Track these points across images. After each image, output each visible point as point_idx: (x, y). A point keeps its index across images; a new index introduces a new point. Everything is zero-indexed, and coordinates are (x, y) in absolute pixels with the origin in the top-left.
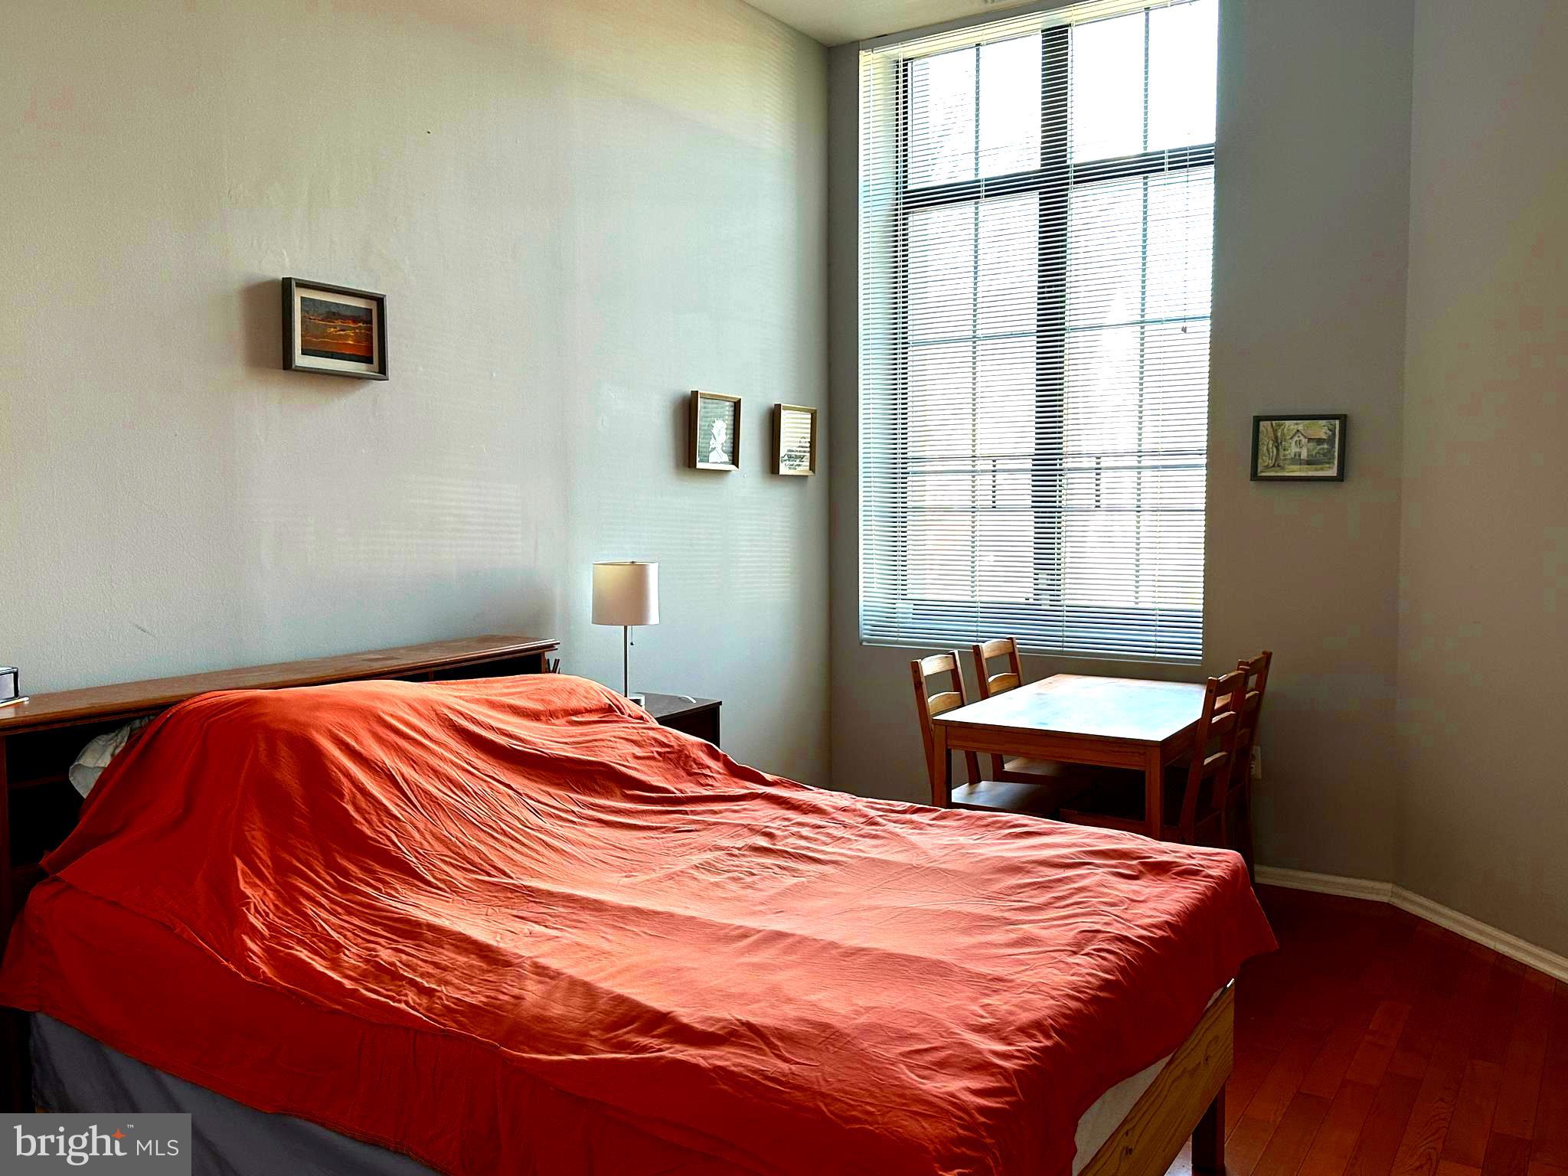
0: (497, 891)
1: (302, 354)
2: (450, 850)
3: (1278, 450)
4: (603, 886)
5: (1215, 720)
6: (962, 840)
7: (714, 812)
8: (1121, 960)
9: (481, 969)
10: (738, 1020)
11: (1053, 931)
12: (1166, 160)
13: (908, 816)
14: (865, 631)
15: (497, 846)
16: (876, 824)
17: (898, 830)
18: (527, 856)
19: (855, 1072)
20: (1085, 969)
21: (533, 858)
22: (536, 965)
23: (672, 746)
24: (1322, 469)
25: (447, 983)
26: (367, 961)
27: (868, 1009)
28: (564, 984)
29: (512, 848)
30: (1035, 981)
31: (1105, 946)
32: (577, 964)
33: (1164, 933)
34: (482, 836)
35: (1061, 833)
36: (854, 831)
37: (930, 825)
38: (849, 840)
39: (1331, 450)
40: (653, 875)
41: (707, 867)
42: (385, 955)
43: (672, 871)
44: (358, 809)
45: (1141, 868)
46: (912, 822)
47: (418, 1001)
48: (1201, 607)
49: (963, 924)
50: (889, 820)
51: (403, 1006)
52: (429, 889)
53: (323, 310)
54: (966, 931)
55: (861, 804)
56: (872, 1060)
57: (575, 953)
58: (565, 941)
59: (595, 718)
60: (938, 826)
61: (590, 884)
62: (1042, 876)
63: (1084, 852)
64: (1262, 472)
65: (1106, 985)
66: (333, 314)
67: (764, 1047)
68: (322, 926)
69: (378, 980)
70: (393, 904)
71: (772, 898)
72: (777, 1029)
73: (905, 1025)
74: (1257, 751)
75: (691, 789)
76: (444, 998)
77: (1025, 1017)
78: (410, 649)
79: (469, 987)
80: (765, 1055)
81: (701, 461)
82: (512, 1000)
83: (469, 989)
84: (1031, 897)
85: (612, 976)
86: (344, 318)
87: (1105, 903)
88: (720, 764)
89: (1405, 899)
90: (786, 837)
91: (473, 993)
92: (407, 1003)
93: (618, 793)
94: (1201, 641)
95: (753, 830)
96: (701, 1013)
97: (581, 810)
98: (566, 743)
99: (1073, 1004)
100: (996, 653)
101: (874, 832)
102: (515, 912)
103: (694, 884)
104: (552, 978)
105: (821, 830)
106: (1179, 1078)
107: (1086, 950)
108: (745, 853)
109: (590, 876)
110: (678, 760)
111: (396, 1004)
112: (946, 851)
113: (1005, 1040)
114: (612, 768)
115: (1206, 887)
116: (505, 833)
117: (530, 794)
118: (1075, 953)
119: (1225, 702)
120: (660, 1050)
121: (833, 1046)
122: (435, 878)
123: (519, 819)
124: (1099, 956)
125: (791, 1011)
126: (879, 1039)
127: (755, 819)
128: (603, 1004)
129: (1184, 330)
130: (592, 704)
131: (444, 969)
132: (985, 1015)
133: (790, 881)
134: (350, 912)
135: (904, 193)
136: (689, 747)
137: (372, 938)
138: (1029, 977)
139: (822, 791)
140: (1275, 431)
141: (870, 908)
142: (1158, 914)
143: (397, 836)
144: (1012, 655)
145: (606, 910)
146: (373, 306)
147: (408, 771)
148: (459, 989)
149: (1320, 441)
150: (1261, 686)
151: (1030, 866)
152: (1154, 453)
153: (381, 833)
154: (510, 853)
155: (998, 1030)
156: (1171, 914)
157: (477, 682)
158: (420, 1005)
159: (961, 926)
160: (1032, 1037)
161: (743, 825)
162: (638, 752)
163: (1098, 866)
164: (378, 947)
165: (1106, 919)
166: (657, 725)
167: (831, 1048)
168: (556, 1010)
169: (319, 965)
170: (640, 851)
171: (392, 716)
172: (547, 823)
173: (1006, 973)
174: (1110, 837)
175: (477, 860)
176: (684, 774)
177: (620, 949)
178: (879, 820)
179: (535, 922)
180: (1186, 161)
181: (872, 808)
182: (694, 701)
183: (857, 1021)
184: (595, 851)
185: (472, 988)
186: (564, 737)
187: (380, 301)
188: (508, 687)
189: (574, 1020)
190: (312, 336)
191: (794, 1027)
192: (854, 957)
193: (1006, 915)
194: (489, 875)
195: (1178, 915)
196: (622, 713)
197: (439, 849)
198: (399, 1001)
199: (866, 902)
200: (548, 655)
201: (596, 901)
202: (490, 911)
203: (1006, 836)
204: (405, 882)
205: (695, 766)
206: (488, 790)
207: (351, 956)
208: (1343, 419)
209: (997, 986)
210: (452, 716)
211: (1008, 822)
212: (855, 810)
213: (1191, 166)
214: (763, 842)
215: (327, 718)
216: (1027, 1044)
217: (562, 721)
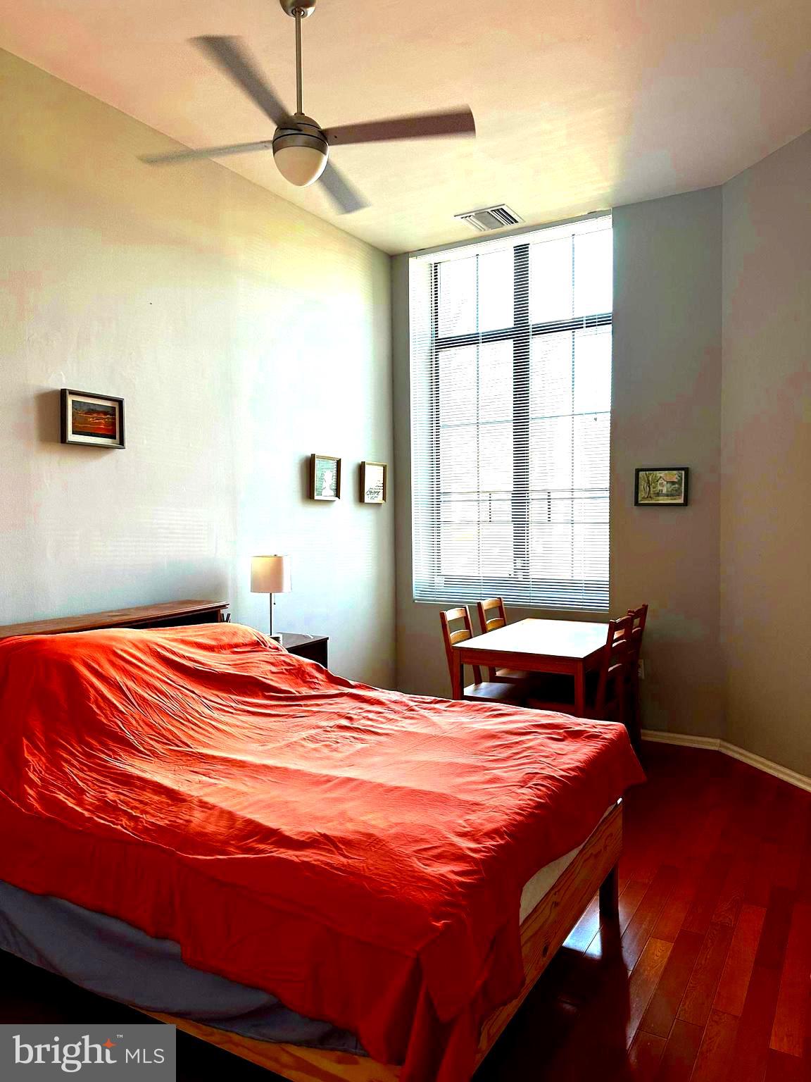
0: (182, 756)
1: (73, 433)
2: (155, 731)
3: (649, 487)
4: (246, 752)
5: (614, 645)
6: (464, 719)
7: (318, 705)
8: (549, 791)
9: (168, 804)
10: (319, 833)
11: (510, 774)
12: (585, 322)
13: (433, 705)
14: (416, 594)
15: (184, 728)
16: (413, 710)
17: (426, 714)
18: (201, 734)
19: (387, 863)
20: (527, 795)
21: (205, 735)
22: (201, 801)
23: (294, 666)
24: (675, 499)
25: (147, 813)
26: (99, 800)
27: (397, 824)
28: (216, 813)
29: (193, 729)
30: (497, 804)
31: (540, 782)
32: (227, 800)
33: (576, 774)
34: (174, 722)
35: (521, 714)
36: (401, 715)
37: (445, 711)
38: (397, 720)
39: (680, 488)
40: (278, 745)
41: (312, 739)
42: (111, 796)
43: (290, 741)
44: (99, 707)
45: (565, 735)
46: (434, 709)
47: (128, 823)
48: (608, 579)
49: (459, 771)
50: (421, 708)
51: (119, 827)
52: (140, 755)
53: (85, 408)
54: (460, 775)
55: (405, 698)
56: (397, 855)
57: (226, 793)
58: (220, 786)
59: (248, 649)
60: (450, 711)
61: (239, 751)
62: (507, 741)
63: (533, 725)
64: (641, 501)
65: (539, 805)
66: (92, 410)
67: (334, 849)
68: (73, 778)
69: (104, 811)
70: (117, 764)
71: (348, 757)
72: (342, 838)
73: (417, 833)
74: (641, 662)
75: (305, 691)
76: (144, 821)
77: (490, 826)
78: (138, 609)
79: (159, 815)
80: (334, 854)
81: (318, 495)
82: (184, 823)
83: (159, 817)
84: (500, 753)
85: (246, 808)
86: (98, 412)
87: (543, 756)
88: (324, 676)
89: (728, 748)
90: (359, 720)
91: (162, 818)
92: (122, 826)
93: (260, 694)
94: (608, 598)
95: (340, 716)
96: (297, 829)
97: (237, 705)
98: (229, 665)
99: (518, 818)
100: (491, 607)
101: (412, 716)
102: (192, 769)
103: (301, 749)
104: (210, 809)
105: (381, 715)
106: (588, 858)
107: (529, 785)
108: (335, 730)
109: (239, 745)
110: (298, 674)
111: (115, 826)
112: (452, 726)
113: (477, 841)
114: (257, 679)
115: (602, 745)
116: (189, 721)
117: (206, 696)
118: (522, 787)
119: (621, 634)
120: (272, 852)
121: (374, 847)
122: (144, 748)
123: (197, 711)
124: (536, 788)
125: (350, 826)
126: (403, 842)
127: (343, 709)
128: (238, 825)
129: (596, 419)
130: (247, 641)
131: (146, 804)
132: (466, 826)
133: (359, 746)
134: (91, 769)
135: (436, 340)
136: (305, 666)
137: (104, 786)
138: (492, 802)
139: (384, 690)
140: (648, 477)
141: (407, 762)
142: (573, 762)
143: (122, 723)
144: (500, 608)
145: (246, 767)
146: (116, 405)
147: (130, 684)
148: (153, 816)
149: (673, 483)
150: (642, 624)
151: (501, 734)
152: (580, 490)
153: (113, 721)
154: (191, 733)
155: (473, 835)
156: (580, 762)
157: (177, 629)
158: (129, 826)
159: (457, 771)
160: (493, 839)
161: (334, 712)
162: (274, 669)
163: (540, 733)
164: (107, 791)
165: (542, 766)
166: (287, 653)
167: (373, 848)
168: (211, 828)
169: (70, 803)
170: (271, 730)
171: (122, 650)
172: (216, 714)
173: (480, 800)
174: (549, 716)
175: (171, 737)
176: (302, 682)
177: (251, 790)
178: (416, 708)
179: (204, 775)
180: (595, 322)
181: (412, 701)
182: (312, 637)
183: (390, 832)
184: (244, 730)
185: (162, 816)
186: (228, 661)
187: (120, 402)
188: (196, 632)
189: (221, 834)
190: (79, 423)
191: (352, 837)
192: (392, 792)
193: (485, 764)
194: (178, 746)
195: (585, 762)
196: (265, 646)
197: (147, 731)
198: (117, 824)
199: (403, 758)
200: (222, 611)
201: (241, 761)
202: (177, 768)
203: (488, 717)
204: (125, 751)
205: (308, 677)
206: (180, 695)
207: (89, 798)
208: (686, 470)
209: (475, 808)
210: (159, 650)
211: (490, 708)
212: (401, 702)
213: (598, 325)
214: (345, 722)
215: (82, 652)
216: (489, 843)
217: (228, 651)
